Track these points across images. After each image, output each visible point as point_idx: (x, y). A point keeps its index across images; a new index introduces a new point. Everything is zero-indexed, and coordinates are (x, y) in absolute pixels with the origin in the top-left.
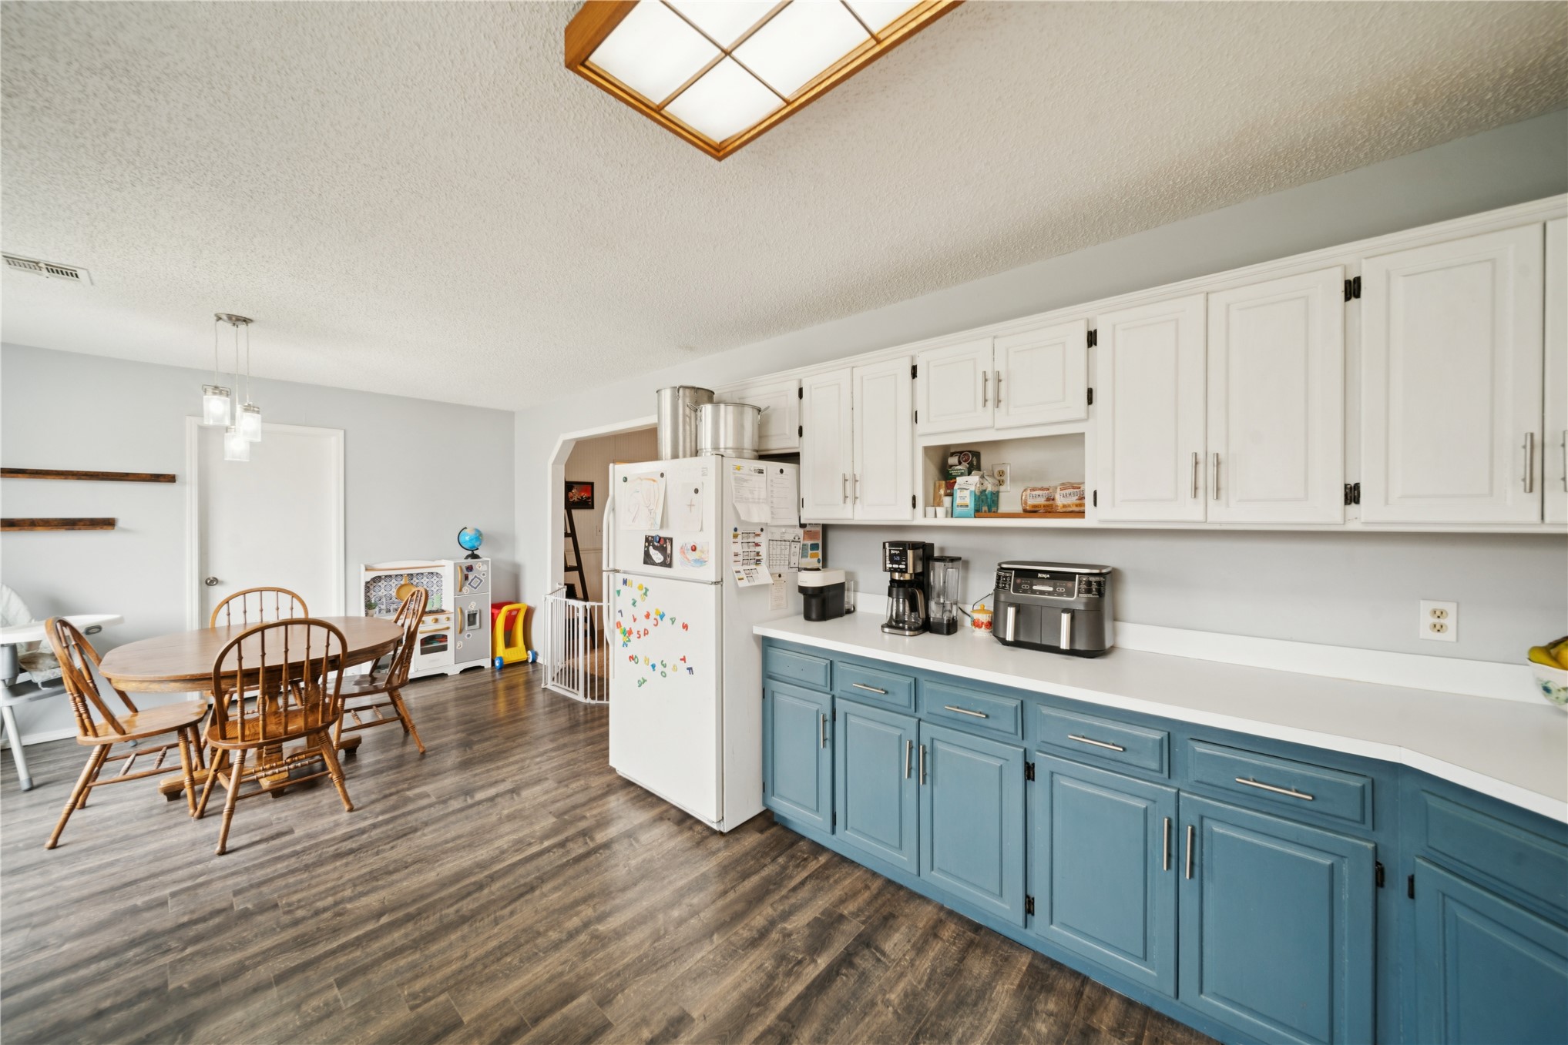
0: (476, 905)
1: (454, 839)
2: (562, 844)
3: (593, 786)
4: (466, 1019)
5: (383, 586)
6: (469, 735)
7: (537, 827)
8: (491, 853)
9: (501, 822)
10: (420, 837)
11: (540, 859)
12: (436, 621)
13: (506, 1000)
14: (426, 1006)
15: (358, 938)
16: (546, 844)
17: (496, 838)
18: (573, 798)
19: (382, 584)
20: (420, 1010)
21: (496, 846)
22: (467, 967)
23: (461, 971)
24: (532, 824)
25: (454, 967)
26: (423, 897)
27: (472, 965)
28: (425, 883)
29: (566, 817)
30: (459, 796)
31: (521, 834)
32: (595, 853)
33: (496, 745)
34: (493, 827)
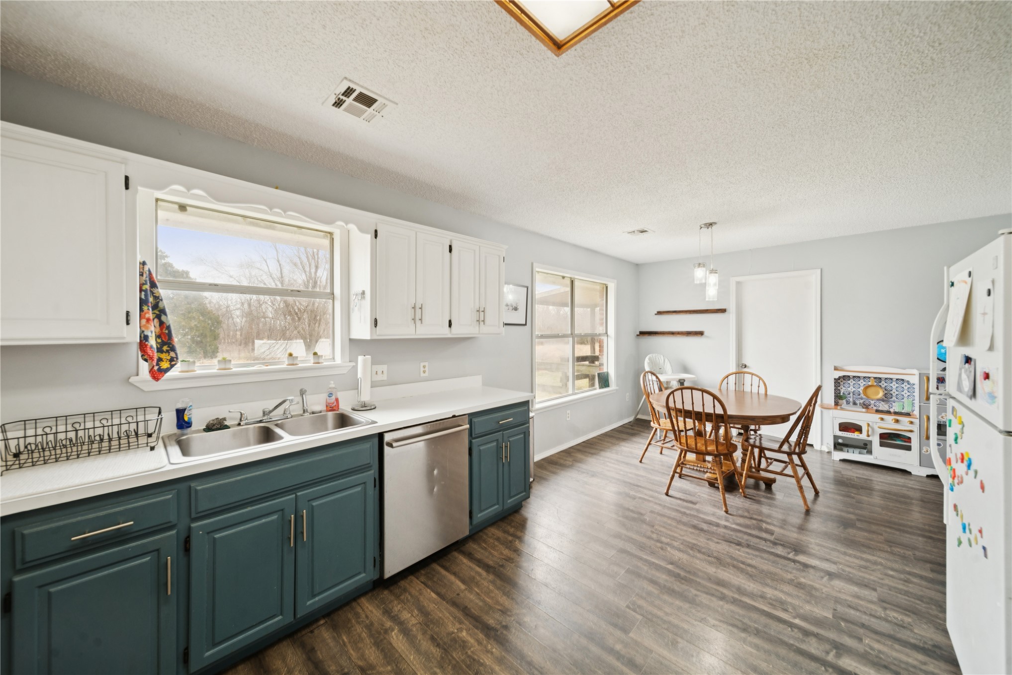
0: (708, 603)
1: (749, 565)
2: (806, 633)
3: (916, 631)
4: (631, 635)
5: (852, 384)
6: (858, 520)
7: (808, 607)
8: (755, 590)
9: (790, 582)
10: (736, 549)
11: (777, 623)
12: (897, 421)
13: (651, 651)
14: (632, 612)
15: (653, 563)
16: (797, 621)
17: (771, 587)
18: (873, 620)
19: (851, 382)
20: (628, 610)
21: (764, 590)
22: (662, 619)
23: (658, 617)
24: (808, 602)
25: (659, 613)
26: (695, 574)
27: (665, 622)
28: (705, 570)
29: (843, 624)
30: (790, 548)
31: (789, 600)
32: (822, 665)
33: (870, 540)
34: (782, 580)
